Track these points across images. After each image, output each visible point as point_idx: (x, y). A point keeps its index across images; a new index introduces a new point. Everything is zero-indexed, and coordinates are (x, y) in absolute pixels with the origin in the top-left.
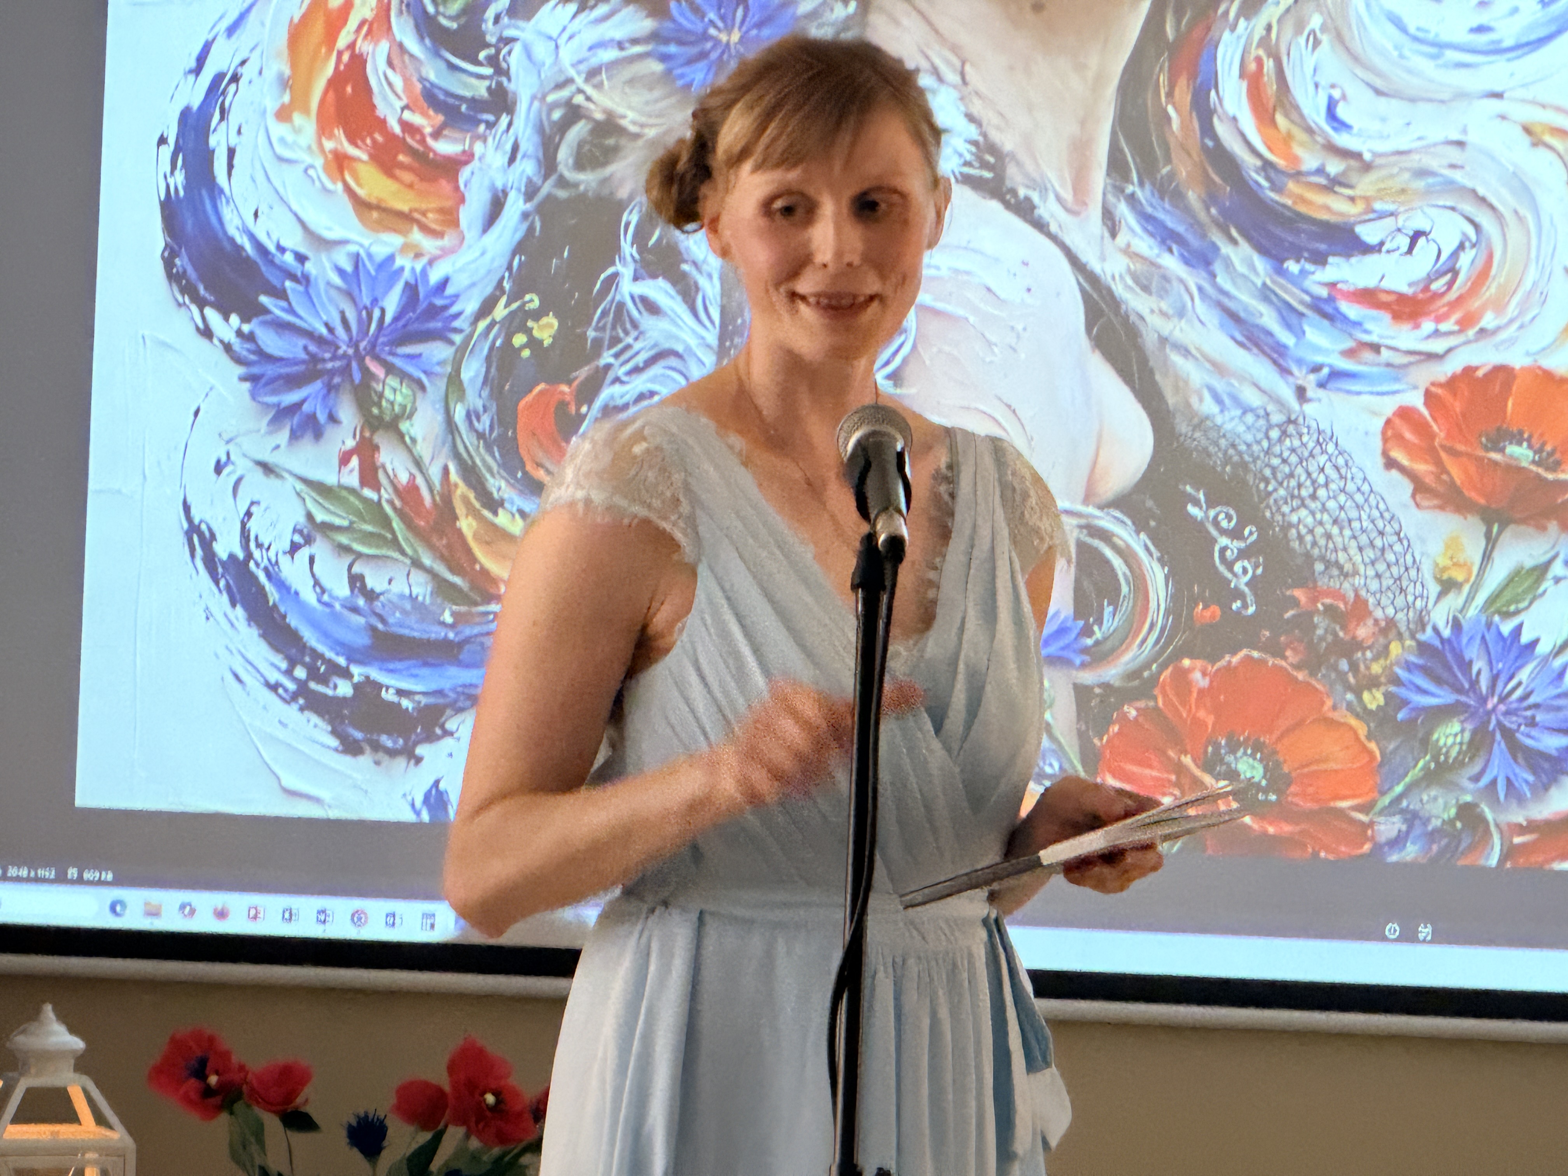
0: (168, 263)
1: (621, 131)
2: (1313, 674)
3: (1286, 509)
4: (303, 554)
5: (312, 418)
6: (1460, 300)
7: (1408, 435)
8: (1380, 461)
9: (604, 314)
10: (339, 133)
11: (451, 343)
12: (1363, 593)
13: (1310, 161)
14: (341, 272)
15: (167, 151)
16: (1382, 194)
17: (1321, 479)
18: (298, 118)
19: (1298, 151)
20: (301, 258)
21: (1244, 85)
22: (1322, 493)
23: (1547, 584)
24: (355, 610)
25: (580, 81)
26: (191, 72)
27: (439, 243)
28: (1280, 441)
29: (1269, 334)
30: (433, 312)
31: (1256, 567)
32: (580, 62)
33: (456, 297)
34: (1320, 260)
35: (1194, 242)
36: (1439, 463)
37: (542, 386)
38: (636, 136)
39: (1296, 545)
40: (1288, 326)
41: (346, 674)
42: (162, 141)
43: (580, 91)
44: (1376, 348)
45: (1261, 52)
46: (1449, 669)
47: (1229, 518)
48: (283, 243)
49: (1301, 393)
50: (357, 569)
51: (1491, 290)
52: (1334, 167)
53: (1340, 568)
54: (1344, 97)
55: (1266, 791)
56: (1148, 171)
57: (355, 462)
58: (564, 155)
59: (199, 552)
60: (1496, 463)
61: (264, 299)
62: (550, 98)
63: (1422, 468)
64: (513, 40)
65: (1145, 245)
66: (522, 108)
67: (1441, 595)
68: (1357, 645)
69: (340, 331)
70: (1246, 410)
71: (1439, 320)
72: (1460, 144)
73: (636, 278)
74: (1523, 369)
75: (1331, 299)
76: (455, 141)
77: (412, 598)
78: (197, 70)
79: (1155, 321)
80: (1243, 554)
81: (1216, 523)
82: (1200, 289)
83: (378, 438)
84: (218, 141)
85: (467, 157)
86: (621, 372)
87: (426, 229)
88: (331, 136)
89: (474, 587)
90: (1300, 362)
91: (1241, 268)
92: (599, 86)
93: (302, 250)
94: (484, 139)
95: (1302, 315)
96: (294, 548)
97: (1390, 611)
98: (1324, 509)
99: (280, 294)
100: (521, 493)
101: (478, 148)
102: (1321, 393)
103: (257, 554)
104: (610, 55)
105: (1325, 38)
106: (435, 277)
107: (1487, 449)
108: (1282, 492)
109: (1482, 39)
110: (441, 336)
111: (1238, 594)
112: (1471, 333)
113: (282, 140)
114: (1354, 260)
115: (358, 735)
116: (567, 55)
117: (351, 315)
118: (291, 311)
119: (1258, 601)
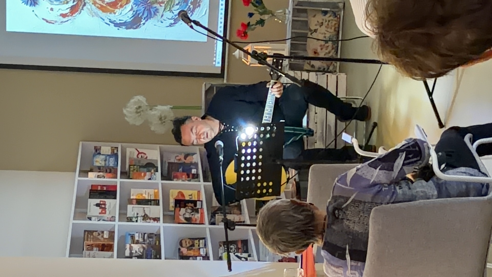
5: (155, 10)
24: (181, 5)
26: (109, 25)
41: (190, 6)
50: (175, 4)
83: (158, 1)
93: (133, 11)
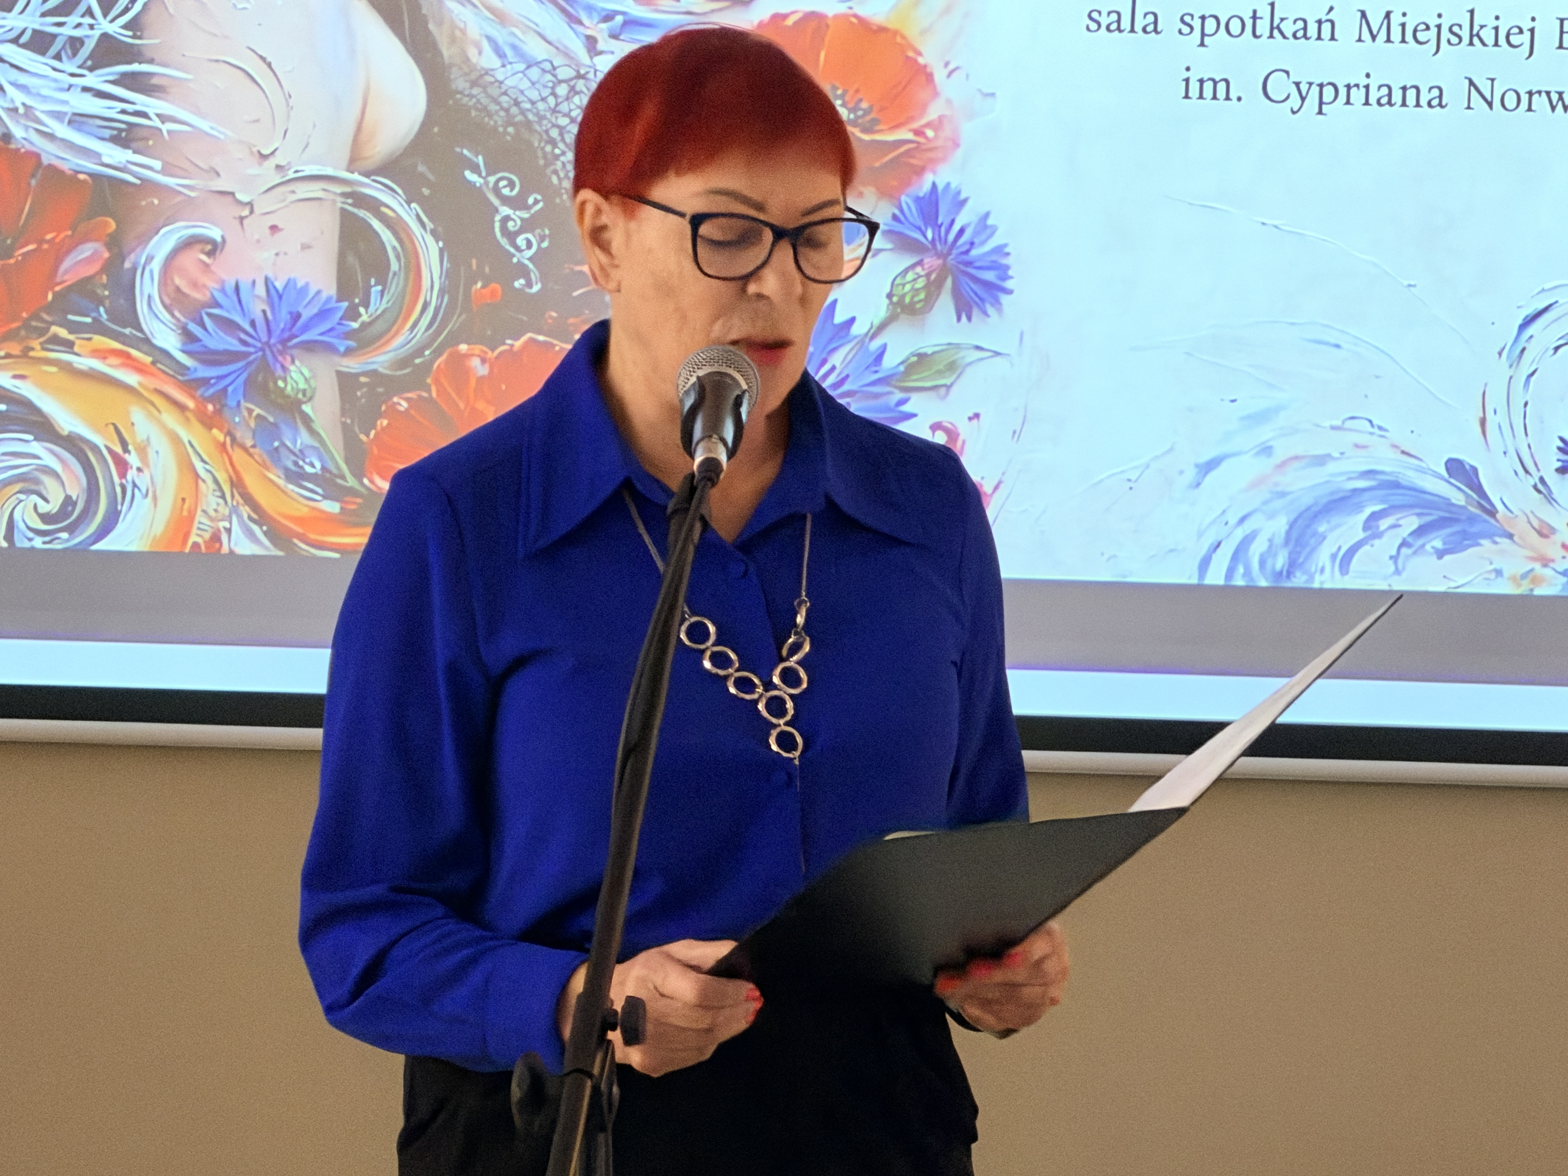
49: (591, 44)
90: (590, 9)
102: (614, 45)
119: (543, 279)
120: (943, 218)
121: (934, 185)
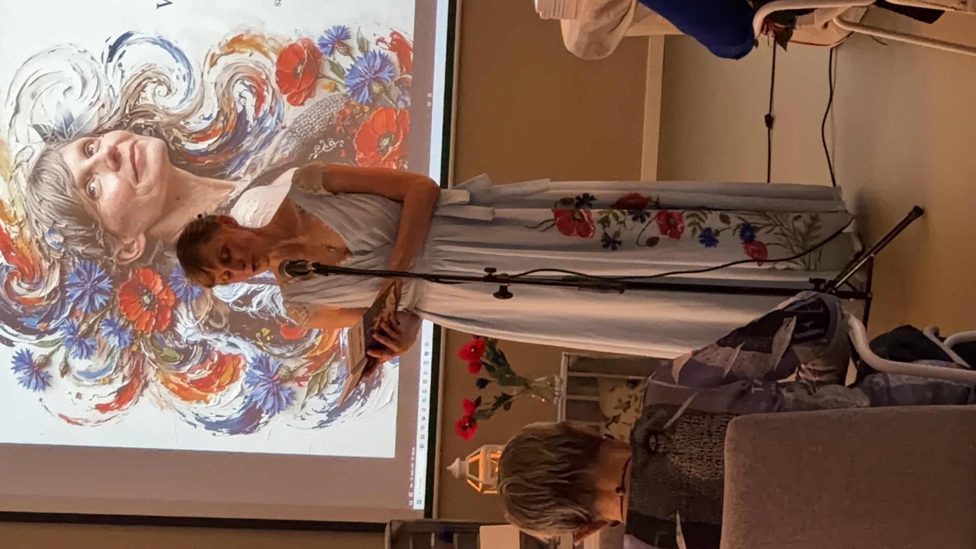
0: (247, 433)
1: (211, 310)
2: (360, 125)
3: (315, 132)
4: (327, 396)
5: (289, 394)
6: (259, 85)
7: (295, 99)
8: (301, 107)
9: (262, 315)
10: (212, 387)
11: (269, 357)
12: (338, 111)
13: (220, 125)
14: (250, 387)
15: (217, 433)
16: (229, 105)
17: (307, 122)
18: (208, 398)
19: (218, 127)
20: (246, 397)
21: (200, 143)
22: (311, 122)
23: (335, 62)
25: (198, 322)
27: (242, 360)
28: (296, 133)
29: (267, 136)
30: (261, 361)
31: (331, 140)
32: (193, 322)
33: (257, 356)
34: (247, 122)
35: (242, 156)
36: (302, 91)
37: (281, 332)
38: (213, 307)
39: (324, 129)
40: (265, 131)
42: (214, 434)
43: (201, 321)
44: (271, 107)
45: (191, 138)
46: (358, 88)
47: (317, 147)
48: (242, 402)
49: (284, 128)
50: (331, 382)
51: (254, 76)
52: (222, 118)
53: (330, 118)
54: (203, 115)
55: (391, 138)
56: (223, 169)
57: (302, 383)
58: (218, 326)
59: (326, 424)
60: (303, 76)
61: (258, 407)
62: (203, 330)
63: (304, 95)
64: (187, 340)
65: (243, 170)
66: (205, 337)
67: (338, 90)
68: (352, 114)
69: (266, 386)
70: (288, 143)
71: (264, 90)
72: (216, 84)
73: (252, 307)
74: (277, 67)
75: (258, 119)
76: (214, 356)
77: (339, 367)
78: (195, 425)
79: (264, 167)
80: (327, 143)
81: (319, 151)
82: (255, 154)
84: (214, 419)
85: (219, 353)
86: (277, 311)
87: (238, 364)
88: (213, 389)
89: (335, 350)
90: (275, 128)
91: (249, 144)
92: (200, 317)
94: (213, 348)
95: (262, 128)
96: (325, 399)
97: (343, 104)
98: (315, 121)
99: (256, 402)
100: (310, 339)
101: (216, 349)
102: (284, 122)
103: (326, 409)
104: (191, 314)
105: (187, 120)
106: (251, 361)
107: (299, 78)
108: (310, 133)
109: (187, 77)
110: (267, 360)
111: (338, 144)
112: (267, 81)
113: (214, 402)
114: (247, 113)
115: (375, 382)
116: (191, 325)
117: (262, 384)
118: (261, 400)
119: (340, 139)
120: (326, 42)
121: (319, 44)
